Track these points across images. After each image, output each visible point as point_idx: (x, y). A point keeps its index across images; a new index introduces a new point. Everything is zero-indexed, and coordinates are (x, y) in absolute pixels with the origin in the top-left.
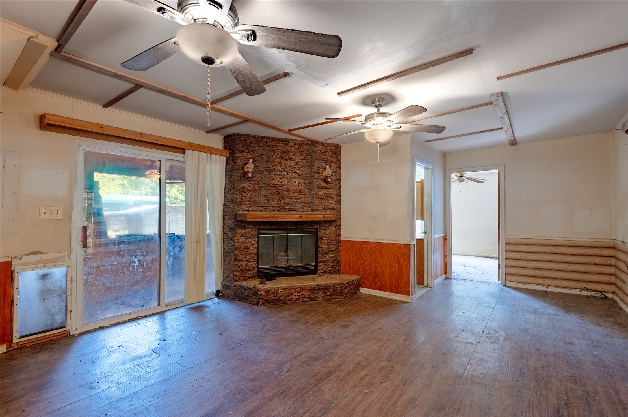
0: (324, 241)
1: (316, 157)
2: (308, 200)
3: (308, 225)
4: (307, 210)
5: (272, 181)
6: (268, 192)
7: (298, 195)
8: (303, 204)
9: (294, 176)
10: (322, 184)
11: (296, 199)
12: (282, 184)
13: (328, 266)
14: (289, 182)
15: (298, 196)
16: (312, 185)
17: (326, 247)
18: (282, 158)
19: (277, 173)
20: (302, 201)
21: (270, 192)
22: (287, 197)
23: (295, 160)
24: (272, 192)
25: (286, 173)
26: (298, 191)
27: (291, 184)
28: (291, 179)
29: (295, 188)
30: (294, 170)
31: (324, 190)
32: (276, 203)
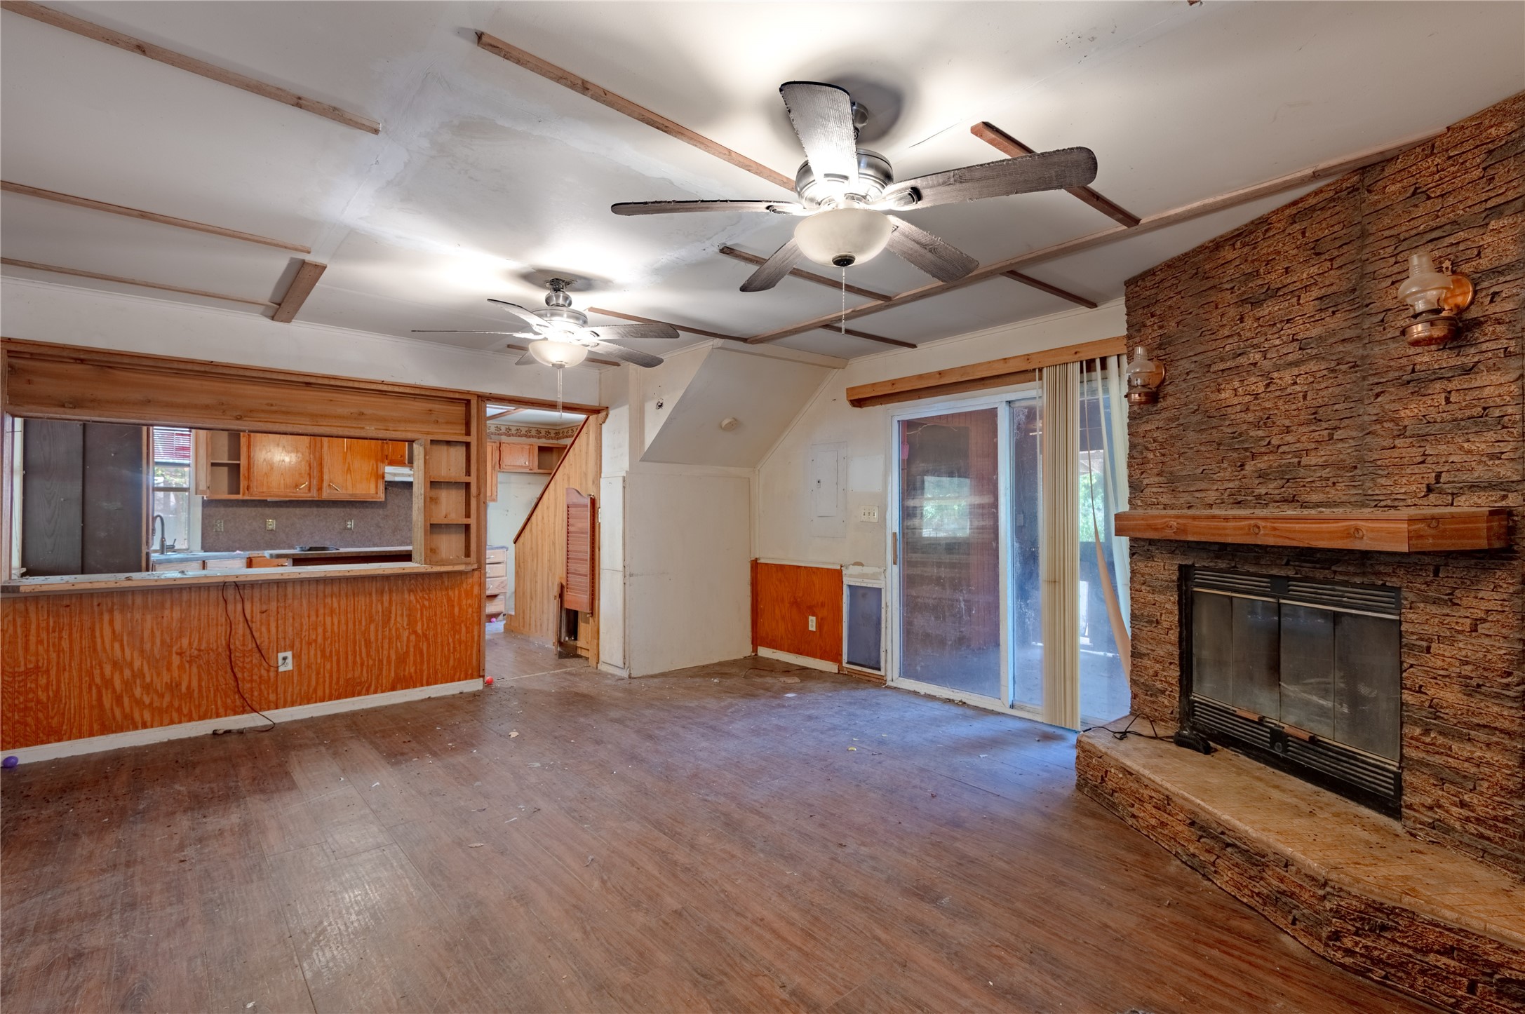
0: (1440, 663)
1: (1387, 233)
2: (1345, 451)
3: (1351, 569)
4: (1344, 498)
5: (1214, 396)
6: (1204, 437)
7: (1303, 436)
8: (1325, 473)
9: (1290, 358)
10: (1426, 359)
11: (1297, 454)
12: (1248, 398)
13: (1463, 804)
14: (1272, 388)
15: (1304, 439)
16: (1364, 378)
17: (1451, 696)
18: (1244, 301)
19: (1228, 364)
20: (1320, 461)
21: (1209, 438)
22: (1263, 450)
23: (1291, 288)
24: (1215, 435)
25: (1258, 356)
26: (1304, 416)
27: (1278, 393)
28: (1275, 375)
29: (1294, 407)
30: (1288, 330)
31: (1438, 386)
32: (1227, 474)
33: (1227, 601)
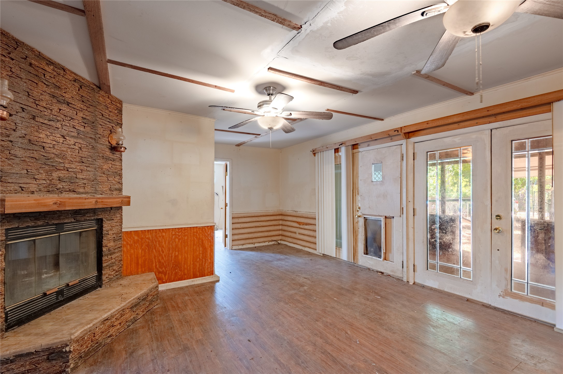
0: (110, 236)
1: (100, 111)
2: (91, 175)
3: (91, 215)
4: (90, 191)
5: (36, 134)
6: (28, 154)
7: (76, 166)
8: (85, 181)
9: (73, 134)
10: (108, 153)
11: (75, 173)
12: (54, 143)
13: (114, 270)
14: (65, 142)
15: (78, 168)
16: (96, 153)
17: (112, 244)
18: (54, 97)
19: (46, 122)
20: (84, 177)
21: (32, 155)
22: (62, 168)
23: (74, 107)
24: (36, 155)
25: (60, 126)
26: (78, 159)
27: (68, 146)
28: (67, 138)
29: (74, 154)
30: (72, 123)
31: (110, 162)
32: (44, 177)
33: (32, 242)
